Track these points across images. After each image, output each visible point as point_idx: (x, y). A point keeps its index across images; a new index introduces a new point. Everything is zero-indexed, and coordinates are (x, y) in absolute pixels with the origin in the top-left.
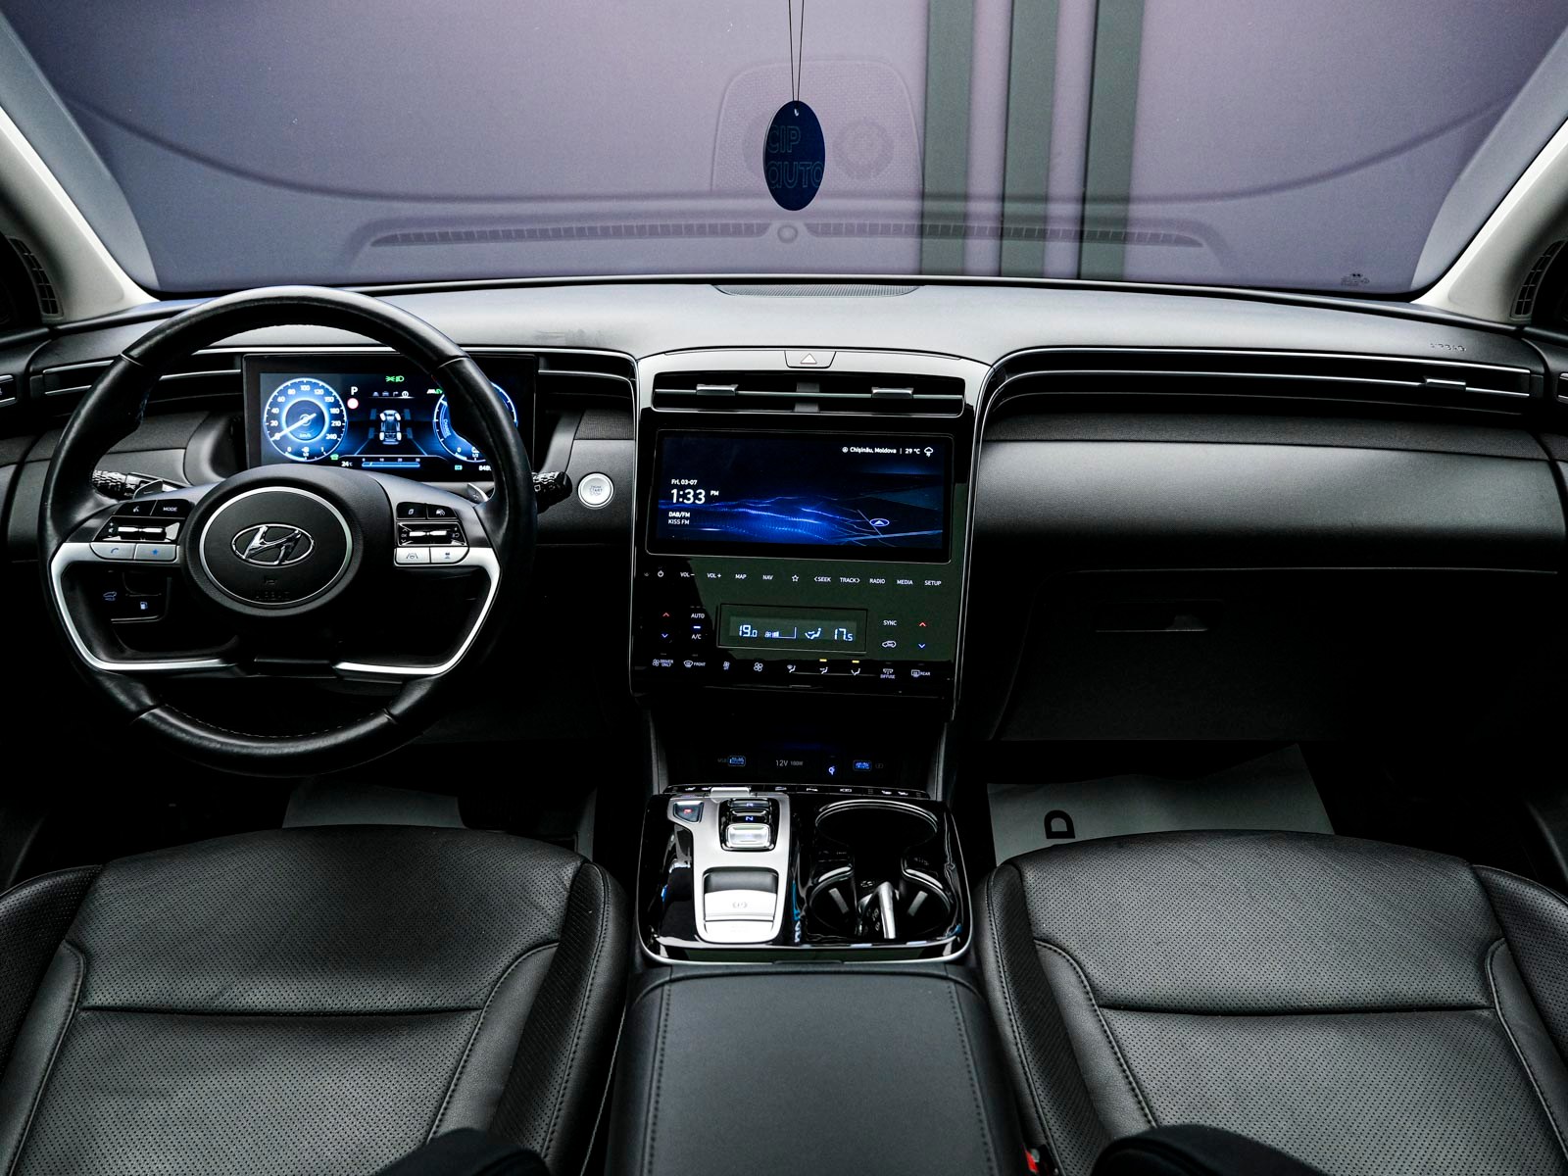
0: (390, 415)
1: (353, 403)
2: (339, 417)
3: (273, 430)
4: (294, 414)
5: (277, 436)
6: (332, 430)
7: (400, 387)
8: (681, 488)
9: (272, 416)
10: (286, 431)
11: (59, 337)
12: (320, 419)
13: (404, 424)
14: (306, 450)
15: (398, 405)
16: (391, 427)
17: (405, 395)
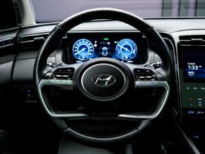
0: (105, 48)
1: (96, 45)
2: (92, 49)
3: (75, 52)
4: (80, 48)
5: (76, 54)
6: (90, 52)
7: (107, 41)
8: (191, 65)
9: (75, 49)
10: (79, 52)
11: (21, 30)
12: (87, 49)
13: (108, 51)
14: (83, 57)
15: (107, 46)
16: (105, 51)
17: (109, 43)
